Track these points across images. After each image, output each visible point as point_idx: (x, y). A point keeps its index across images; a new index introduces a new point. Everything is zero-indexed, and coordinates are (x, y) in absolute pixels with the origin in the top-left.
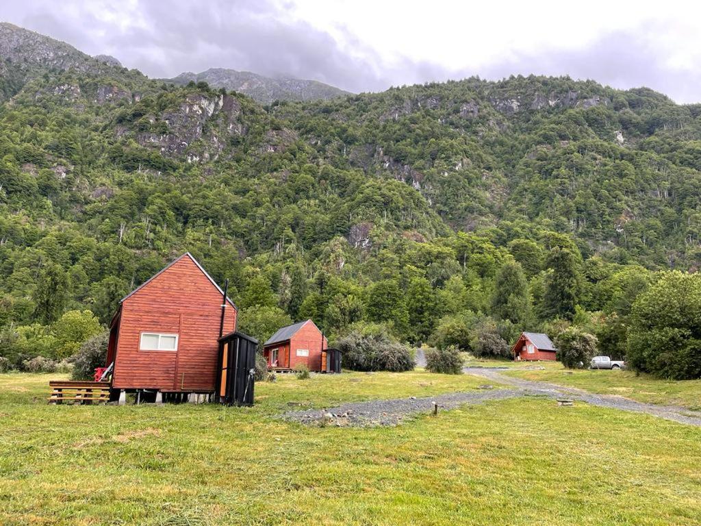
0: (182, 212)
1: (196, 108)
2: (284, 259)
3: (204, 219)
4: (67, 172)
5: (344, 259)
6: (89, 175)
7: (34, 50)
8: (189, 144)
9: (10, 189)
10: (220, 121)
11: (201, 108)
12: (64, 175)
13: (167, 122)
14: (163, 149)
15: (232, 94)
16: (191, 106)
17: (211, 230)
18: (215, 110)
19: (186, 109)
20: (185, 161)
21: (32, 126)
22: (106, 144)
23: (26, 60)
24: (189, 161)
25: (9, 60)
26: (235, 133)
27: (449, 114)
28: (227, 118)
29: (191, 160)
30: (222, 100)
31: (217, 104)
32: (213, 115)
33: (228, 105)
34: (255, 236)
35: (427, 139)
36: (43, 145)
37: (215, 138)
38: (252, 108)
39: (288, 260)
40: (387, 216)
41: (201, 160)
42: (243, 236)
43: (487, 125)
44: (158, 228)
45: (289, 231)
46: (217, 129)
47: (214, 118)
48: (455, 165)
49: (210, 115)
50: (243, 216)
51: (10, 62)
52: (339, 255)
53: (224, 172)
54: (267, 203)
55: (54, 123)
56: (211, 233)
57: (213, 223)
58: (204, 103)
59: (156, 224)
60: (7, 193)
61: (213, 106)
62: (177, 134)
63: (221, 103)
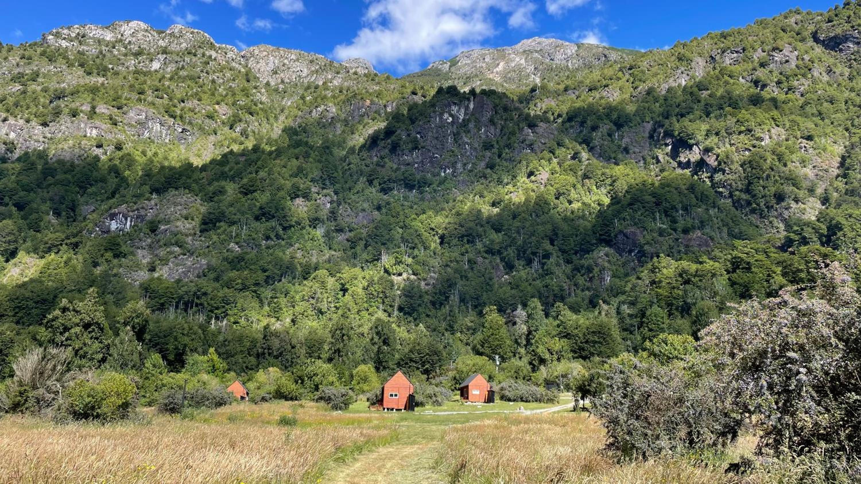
0: (437, 232)
1: (446, 116)
2: (543, 276)
3: (459, 238)
4: (331, 202)
5: (610, 273)
6: (350, 201)
7: (289, 68)
8: (441, 156)
9: (285, 225)
10: (471, 125)
11: (451, 115)
12: (329, 205)
13: (419, 136)
14: (416, 165)
15: (482, 94)
16: (441, 114)
17: (466, 249)
18: (465, 114)
19: (436, 119)
20: (439, 174)
21: (297, 158)
22: (364, 167)
23: (283, 82)
24: (443, 174)
25: (268, 84)
26: (487, 136)
27: (754, 69)
28: (478, 121)
29: (444, 172)
30: (472, 103)
31: (467, 108)
32: (463, 120)
33: (480, 107)
34: (511, 252)
35: (722, 108)
36: (309, 178)
37: (467, 146)
38: (505, 105)
39: (547, 277)
40: (660, 218)
41: (454, 172)
42: (499, 252)
43: (810, 76)
44: (416, 252)
45: (547, 245)
46: (469, 135)
47: (465, 123)
48: (761, 139)
49: (460, 121)
50: (498, 230)
51: (269, 85)
52: (604, 269)
53: (477, 182)
54: (523, 215)
55: (316, 153)
56: (467, 252)
57: (468, 242)
58: (454, 109)
59: (414, 248)
60: (283, 230)
61: (463, 110)
62: (429, 148)
63: (472, 106)
